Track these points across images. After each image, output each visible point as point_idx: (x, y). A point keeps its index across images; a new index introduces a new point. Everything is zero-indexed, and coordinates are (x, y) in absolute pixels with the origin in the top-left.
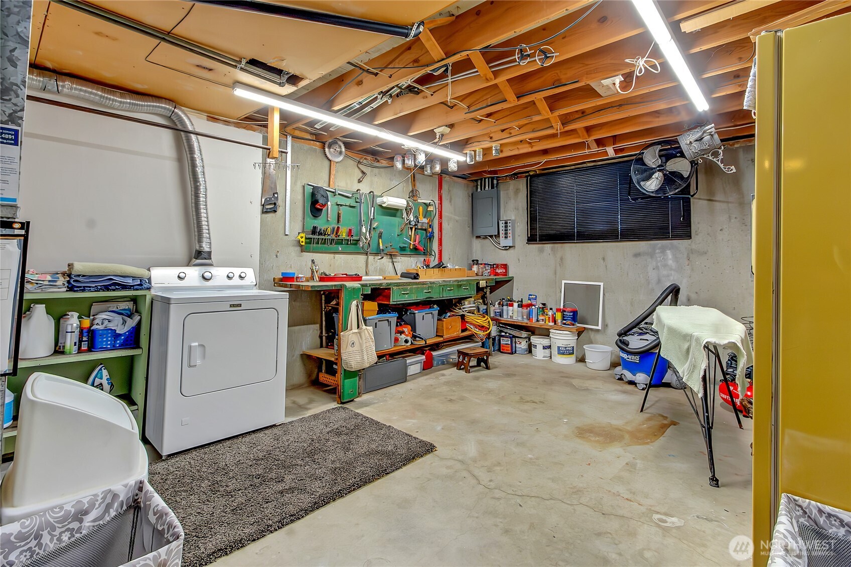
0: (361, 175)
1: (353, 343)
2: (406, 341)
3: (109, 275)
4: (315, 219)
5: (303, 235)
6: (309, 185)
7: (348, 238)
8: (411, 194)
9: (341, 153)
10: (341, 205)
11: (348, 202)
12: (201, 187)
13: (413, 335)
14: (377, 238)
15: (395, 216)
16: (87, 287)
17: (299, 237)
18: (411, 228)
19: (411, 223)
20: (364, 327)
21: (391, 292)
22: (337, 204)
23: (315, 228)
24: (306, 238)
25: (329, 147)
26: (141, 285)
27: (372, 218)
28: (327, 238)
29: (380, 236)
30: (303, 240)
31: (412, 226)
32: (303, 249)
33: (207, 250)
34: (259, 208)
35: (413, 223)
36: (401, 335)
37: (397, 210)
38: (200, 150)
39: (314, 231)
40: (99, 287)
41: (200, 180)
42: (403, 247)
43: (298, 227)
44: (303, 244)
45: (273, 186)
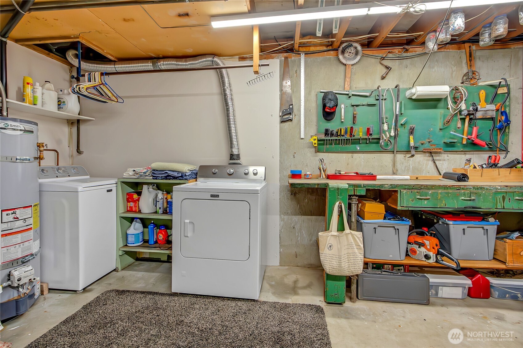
0: (384, 70)
1: (331, 246)
2: (427, 257)
3: (165, 170)
4: (328, 122)
5: (315, 138)
6: (321, 92)
7: (367, 137)
8: (465, 78)
9: (357, 53)
10: (357, 106)
11: (365, 101)
12: (230, 109)
13: (438, 251)
14: (407, 135)
15: (435, 107)
16: (158, 177)
17: (312, 140)
18: (463, 120)
19: (463, 113)
20: (347, 230)
21: (399, 195)
22: (352, 105)
23: (327, 131)
24: (318, 140)
25: (343, 52)
26: (182, 176)
27: (397, 113)
28: (340, 138)
29: (412, 131)
30: (316, 142)
31: (463, 117)
32: (318, 151)
33: (236, 153)
34: (278, 119)
35: (465, 113)
36: (419, 247)
37: (439, 100)
38: (229, 84)
39: (327, 132)
40: (163, 177)
41: (229, 104)
42: (451, 143)
43: (313, 131)
44: (316, 145)
45: (289, 99)
